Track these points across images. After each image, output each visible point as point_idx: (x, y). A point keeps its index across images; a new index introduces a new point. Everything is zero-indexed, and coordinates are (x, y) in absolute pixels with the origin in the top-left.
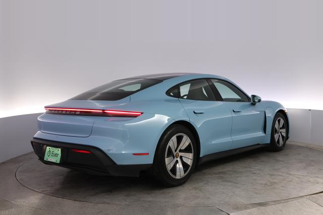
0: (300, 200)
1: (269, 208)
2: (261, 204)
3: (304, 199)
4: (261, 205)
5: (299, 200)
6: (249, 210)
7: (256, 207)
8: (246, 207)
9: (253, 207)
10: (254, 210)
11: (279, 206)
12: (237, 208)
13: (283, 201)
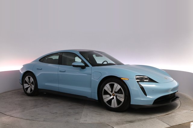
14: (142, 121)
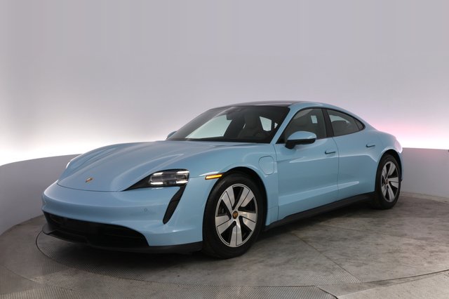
0: (435, 277)
1: (392, 290)
2: (381, 283)
3: (441, 276)
4: (381, 285)
6: (364, 292)
7: (374, 287)
8: (360, 288)
9: (370, 287)
10: (372, 291)
11: (406, 286)
12: (347, 288)
13: (412, 279)
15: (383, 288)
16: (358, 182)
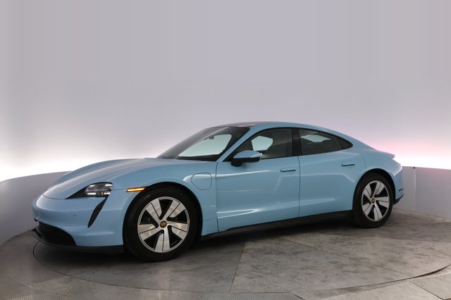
5: (400, 284)
7: (345, 293)
14: (376, 287)
15: (353, 294)
16: (333, 200)
